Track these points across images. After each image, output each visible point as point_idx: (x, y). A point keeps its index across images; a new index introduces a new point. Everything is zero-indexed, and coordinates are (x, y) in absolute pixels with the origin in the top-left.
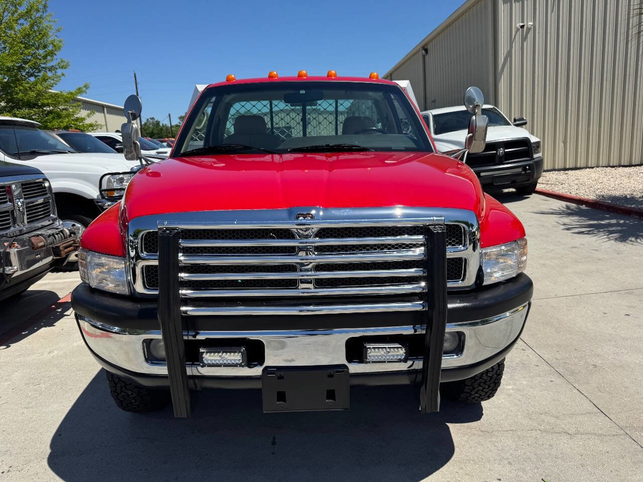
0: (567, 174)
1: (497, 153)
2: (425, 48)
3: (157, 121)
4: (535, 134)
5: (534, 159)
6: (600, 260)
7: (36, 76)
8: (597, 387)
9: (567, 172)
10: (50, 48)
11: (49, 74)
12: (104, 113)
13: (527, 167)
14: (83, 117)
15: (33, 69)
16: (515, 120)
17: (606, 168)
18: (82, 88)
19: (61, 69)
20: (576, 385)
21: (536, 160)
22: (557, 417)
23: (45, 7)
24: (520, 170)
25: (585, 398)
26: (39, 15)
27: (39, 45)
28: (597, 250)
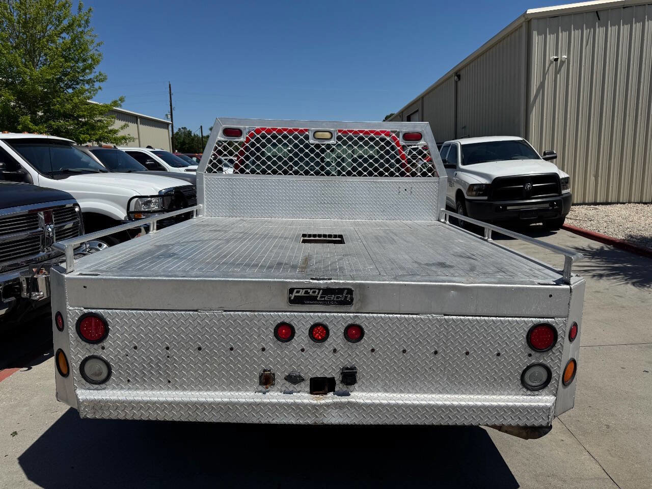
0: (596, 209)
1: (524, 187)
2: (458, 74)
3: (189, 131)
4: (565, 170)
5: (562, 195)
6: (623, 307)
7: (74, 89)
8: (608, 450)
9: (597, 207)
10: (90, 61)
11: (87, 87)
12: (137, 123)
13: (555, 203)
14: (116, 129)
15: (71, 81)
16: (545, 154)
17: (638, 204)
18: (117, 101)
19: (98, 83)
20: (587, 447)
21: (564, 196)
22: (565, 481)
23: (87, 22)
24: (547, 205)
25: (594, 462)
26: (80, 30)
27: (78, 59)
28: (620, 297)
